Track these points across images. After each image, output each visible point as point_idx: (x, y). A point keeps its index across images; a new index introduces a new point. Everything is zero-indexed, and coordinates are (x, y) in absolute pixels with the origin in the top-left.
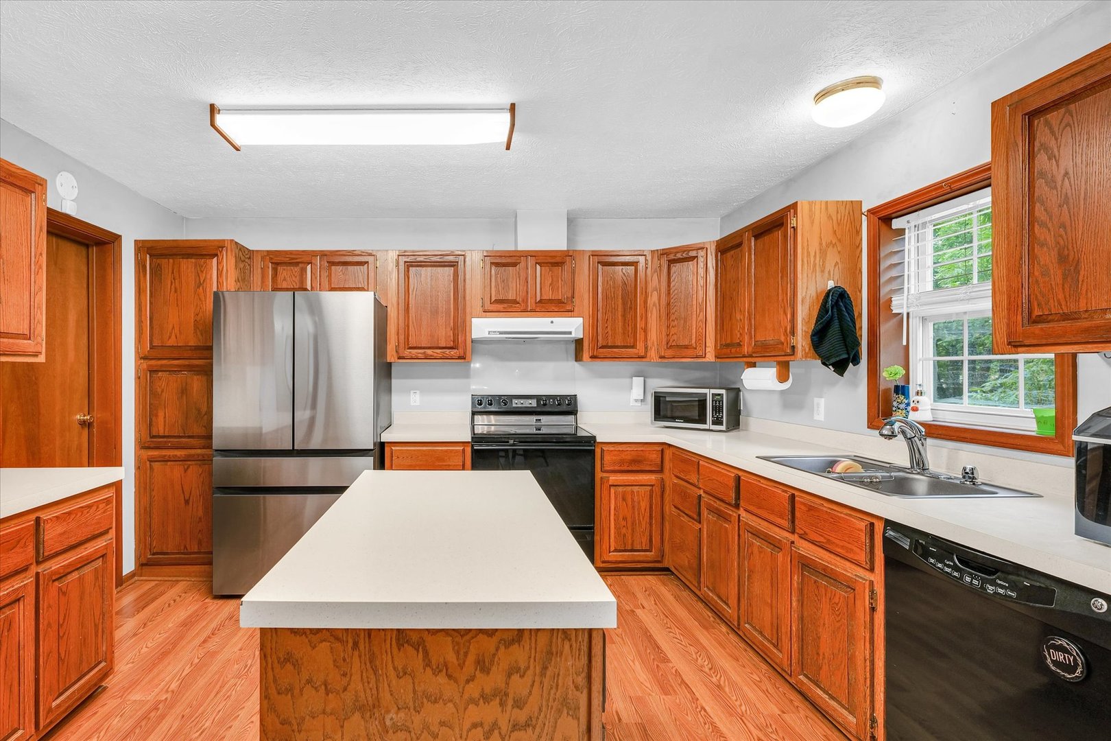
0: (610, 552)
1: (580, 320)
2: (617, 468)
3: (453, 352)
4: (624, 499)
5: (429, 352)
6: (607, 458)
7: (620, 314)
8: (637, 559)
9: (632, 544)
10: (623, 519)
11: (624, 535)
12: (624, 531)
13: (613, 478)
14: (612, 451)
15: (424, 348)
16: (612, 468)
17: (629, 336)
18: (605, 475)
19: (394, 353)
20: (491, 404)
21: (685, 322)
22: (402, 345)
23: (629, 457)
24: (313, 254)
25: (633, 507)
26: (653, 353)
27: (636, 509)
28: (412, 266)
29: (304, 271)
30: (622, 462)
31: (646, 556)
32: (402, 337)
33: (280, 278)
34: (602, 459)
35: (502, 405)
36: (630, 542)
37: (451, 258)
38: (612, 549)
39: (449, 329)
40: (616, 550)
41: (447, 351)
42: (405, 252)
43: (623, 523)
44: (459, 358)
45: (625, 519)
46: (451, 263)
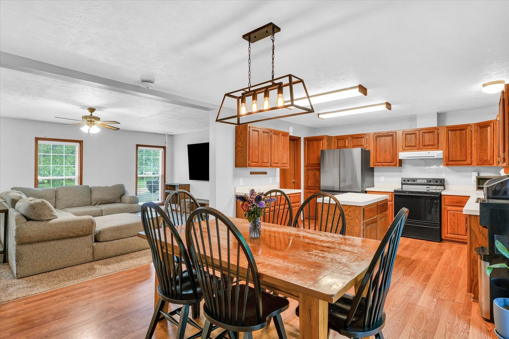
0: (448, 234)
1: (442, 151)
2: (450, 204)
3: (392, 164)
4: (454, 216)
5: (384, 164)
6: (446, 200)
7: (459, 148)
8: (459, 238)
9: (457, 232)
10: (453, 222)
11: (454, 229)
12: (454, 227)
13: (449, 208)
14: (448, 198)
15: (382, 163)
16: (448, 204)
17: (463, 157)
18: (446, 206)
19: (372, 164)
20: (408, 181)
21: (486, 151)
22: (375, 161)
23: (456, 201)
24: (348, 136)
25: (458, 219)
26: (474, 163)
27: (459, 220)
28: (378, 137)
29: (346, 141)
30: (453, 202)
31: (464, 237)
32: (375, 160)
33: (339, 144)
34: (444, 201)
35: (413, 182)
36: (456, 231)
37: (391, 134)
38: (449, 233)
39: (390, 156)
40: (450, 233)
41: (390, 163)
42: (376, 133)
43: (453, 224)
44: (394, 166)
45: (454, 223)
46: (391, 135)
